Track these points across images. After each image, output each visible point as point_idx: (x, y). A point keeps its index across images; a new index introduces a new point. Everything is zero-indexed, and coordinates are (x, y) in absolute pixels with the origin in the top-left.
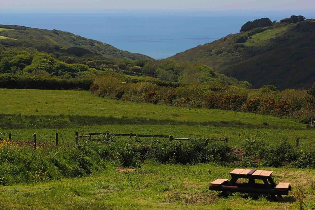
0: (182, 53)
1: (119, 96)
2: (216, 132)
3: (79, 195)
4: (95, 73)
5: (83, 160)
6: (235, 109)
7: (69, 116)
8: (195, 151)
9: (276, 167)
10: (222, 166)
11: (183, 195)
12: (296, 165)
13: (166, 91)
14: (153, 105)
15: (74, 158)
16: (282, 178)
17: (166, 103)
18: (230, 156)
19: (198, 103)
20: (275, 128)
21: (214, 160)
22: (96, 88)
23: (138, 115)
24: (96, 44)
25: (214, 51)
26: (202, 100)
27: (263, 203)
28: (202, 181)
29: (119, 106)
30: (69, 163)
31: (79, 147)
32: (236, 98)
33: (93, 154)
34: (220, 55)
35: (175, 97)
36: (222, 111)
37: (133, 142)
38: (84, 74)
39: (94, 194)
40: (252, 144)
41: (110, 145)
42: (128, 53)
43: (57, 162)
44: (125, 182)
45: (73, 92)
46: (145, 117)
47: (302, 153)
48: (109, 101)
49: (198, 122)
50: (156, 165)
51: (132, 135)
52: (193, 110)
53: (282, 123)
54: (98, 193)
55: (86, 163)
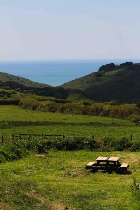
0: (67, 83)
1: (34, 108)
2: (87, 129)
3: (16, 174)
4: (21, 95)
5: (17, 150)
6: (97, 115)
7: (7, 121)
8: (77, 143)
9: (120, 151)
10: (91, 151)
11: (72, 172)
12: (130, 150)
13: (59, 106)
14: (53, 114)
15: (12, 150)
16: (123, 158)
17: (60, 112)
18: (95, 146)
19: (77, 112)
20: (119, 126)
21: (87, 148)
22: (22, 104)
23: (45, 119)
24: (21, 79)
25: (84, 82)
26: (79, 110)
27: (114, 175)
28: (81, 161)
29: (34, 114)
30: (10, 153)
31: (15, 143)
32: (97, 109)
33: (22, 147)
34: (88, 83)
35: (64, 109)
36: (90, 116)
37: (43, 139)
38: (15, 96)
39: (24, 173)
40: (107, 139)
41: (31, 141)
42: (38, 83)
43: (3, 152)
44: (40, 164)
45: (9, 106)
46: (49, 121)
47: (134, 143)
48: (28, 111)
49: (77, 123)
50: (56, 152)
51: (43, 135)
52: (74, 116)
53: (122, 122)
54: (26, 172)
55: (18, 152)
